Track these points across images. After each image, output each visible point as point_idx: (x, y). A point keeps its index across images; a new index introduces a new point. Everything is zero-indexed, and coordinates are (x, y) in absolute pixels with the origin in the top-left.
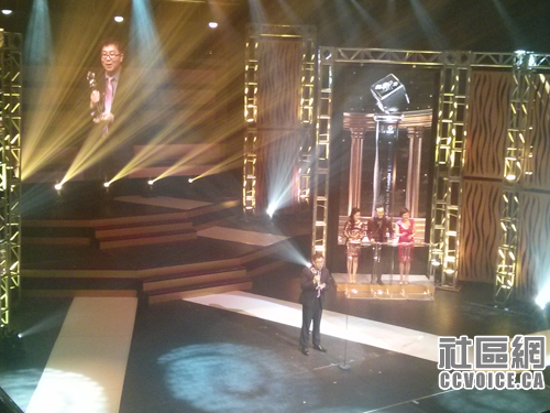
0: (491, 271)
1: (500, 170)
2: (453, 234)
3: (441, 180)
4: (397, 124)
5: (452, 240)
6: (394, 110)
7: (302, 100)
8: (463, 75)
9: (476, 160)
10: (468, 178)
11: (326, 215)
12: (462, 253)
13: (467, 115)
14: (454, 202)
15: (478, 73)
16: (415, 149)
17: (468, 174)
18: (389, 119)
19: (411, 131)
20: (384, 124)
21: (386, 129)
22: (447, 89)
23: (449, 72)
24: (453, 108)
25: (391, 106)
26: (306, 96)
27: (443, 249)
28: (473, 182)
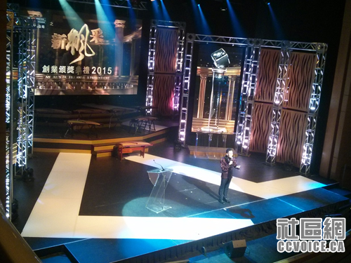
0: (265, 147)
1: (272, 98)
2: (248, 128)
3: (243, 102)
4: (223, 73)
5: (247, 132)
6: (222, 66)
7: (177, 60)
8: (257, 51)
9: (261, 93)
10: (256, 101)
11: (186, 117)
12: (252, 138)
13: (258, 71)
14: (249, 113)
15: (264, 50)
16: (232, 86)
17: (257, 100)
18: (220, 71)
19: (230, 77)
20: (217, 73)
21: (218, 76)
22: (249, 58)
23: (250, 49)
24: (251, 67)
25: (221, 64)
26: (179, 57)
27: (243, 136)
28: (259, 104)
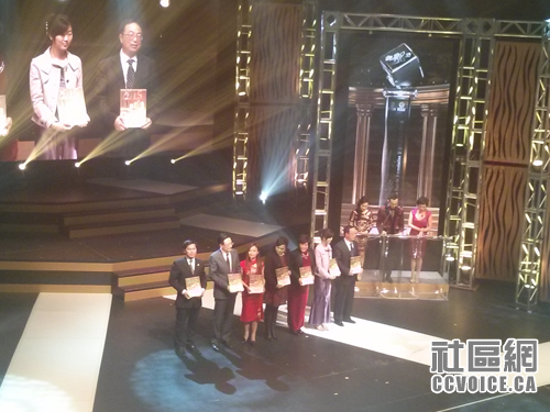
0: (513, 268)
1: (526, 154)
2: (471, 225)
3: (458, 164)
4: (410, 100)
5: (469, 232)
6: (406, 84)
7: (302, 72)
8: (486, 45)
9: (500, 143)
10: (487, 163)
11: (327, 202)
12: (480, 248)
13: (489, 92)
14: (472, 189)
15: (503, 44)
16: (430, 129)
17: (490, 159)
18: (401, 94)
19: (425, 108)
20: (394, 101)
21: (397, 106)
22: (468, 63)
23: (469, 43)
24: (473, 84)
25: (403, 80)
26: (306, 67)
27: (459, 243)
28: (495, 168)
